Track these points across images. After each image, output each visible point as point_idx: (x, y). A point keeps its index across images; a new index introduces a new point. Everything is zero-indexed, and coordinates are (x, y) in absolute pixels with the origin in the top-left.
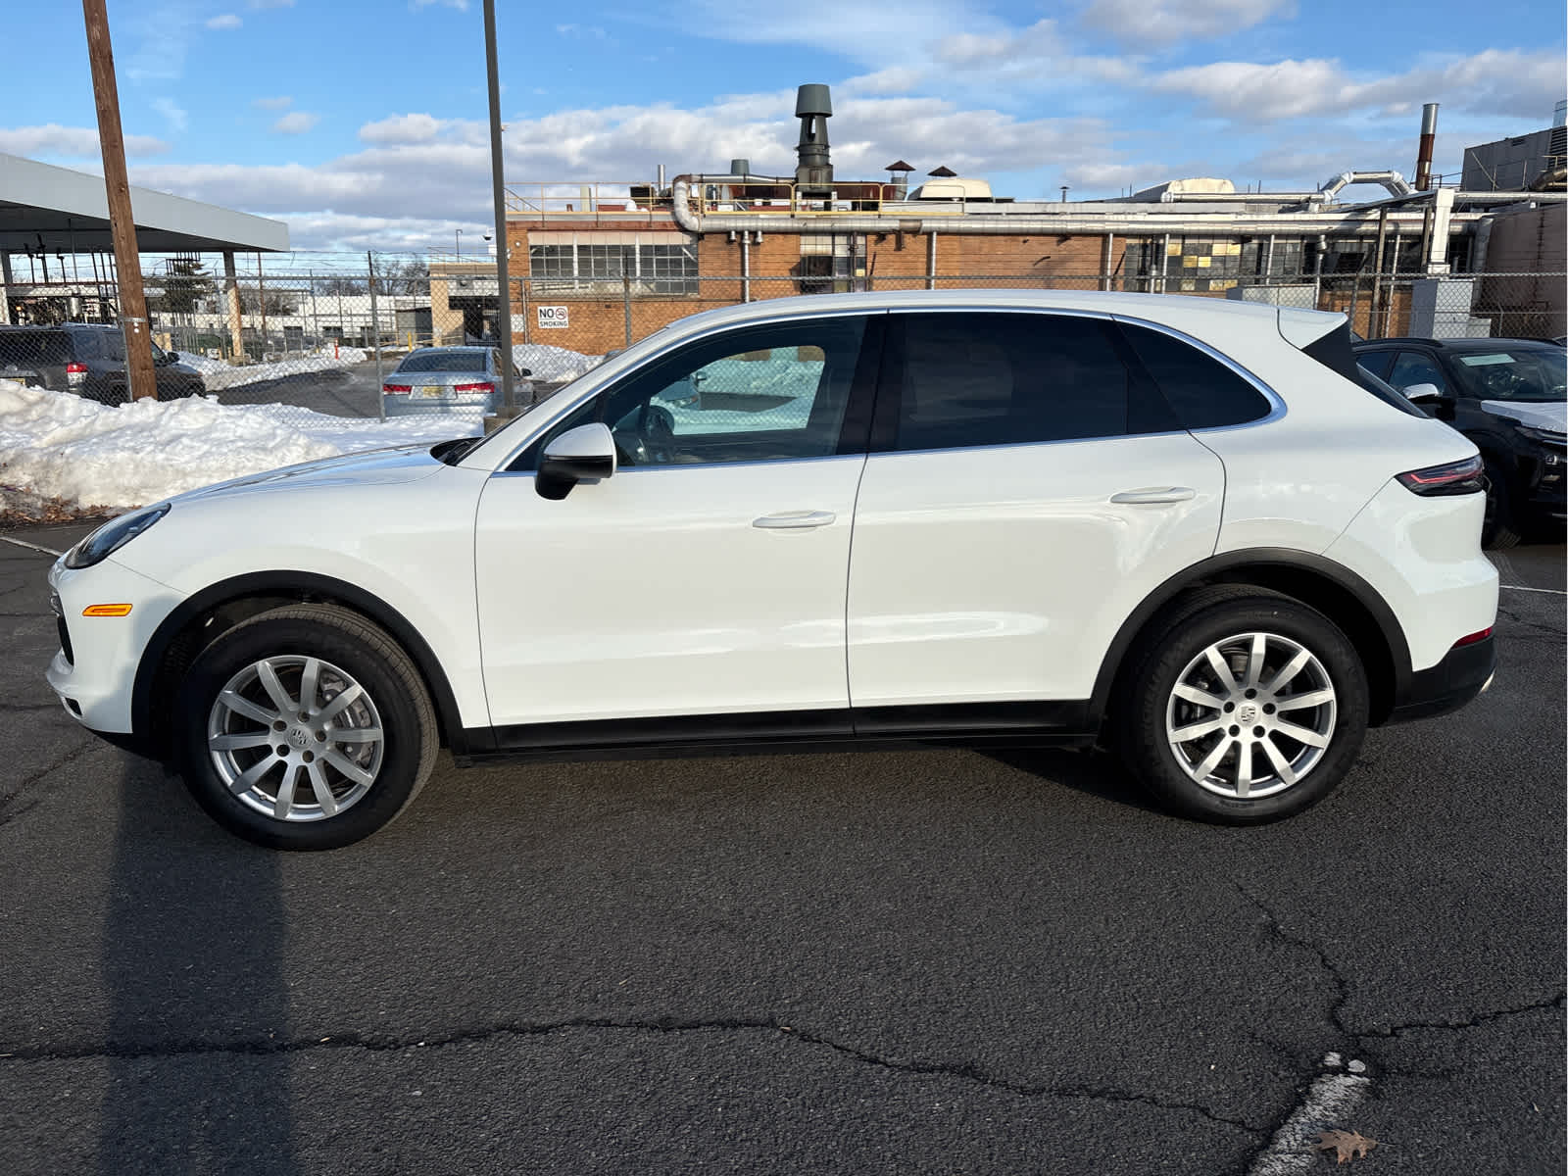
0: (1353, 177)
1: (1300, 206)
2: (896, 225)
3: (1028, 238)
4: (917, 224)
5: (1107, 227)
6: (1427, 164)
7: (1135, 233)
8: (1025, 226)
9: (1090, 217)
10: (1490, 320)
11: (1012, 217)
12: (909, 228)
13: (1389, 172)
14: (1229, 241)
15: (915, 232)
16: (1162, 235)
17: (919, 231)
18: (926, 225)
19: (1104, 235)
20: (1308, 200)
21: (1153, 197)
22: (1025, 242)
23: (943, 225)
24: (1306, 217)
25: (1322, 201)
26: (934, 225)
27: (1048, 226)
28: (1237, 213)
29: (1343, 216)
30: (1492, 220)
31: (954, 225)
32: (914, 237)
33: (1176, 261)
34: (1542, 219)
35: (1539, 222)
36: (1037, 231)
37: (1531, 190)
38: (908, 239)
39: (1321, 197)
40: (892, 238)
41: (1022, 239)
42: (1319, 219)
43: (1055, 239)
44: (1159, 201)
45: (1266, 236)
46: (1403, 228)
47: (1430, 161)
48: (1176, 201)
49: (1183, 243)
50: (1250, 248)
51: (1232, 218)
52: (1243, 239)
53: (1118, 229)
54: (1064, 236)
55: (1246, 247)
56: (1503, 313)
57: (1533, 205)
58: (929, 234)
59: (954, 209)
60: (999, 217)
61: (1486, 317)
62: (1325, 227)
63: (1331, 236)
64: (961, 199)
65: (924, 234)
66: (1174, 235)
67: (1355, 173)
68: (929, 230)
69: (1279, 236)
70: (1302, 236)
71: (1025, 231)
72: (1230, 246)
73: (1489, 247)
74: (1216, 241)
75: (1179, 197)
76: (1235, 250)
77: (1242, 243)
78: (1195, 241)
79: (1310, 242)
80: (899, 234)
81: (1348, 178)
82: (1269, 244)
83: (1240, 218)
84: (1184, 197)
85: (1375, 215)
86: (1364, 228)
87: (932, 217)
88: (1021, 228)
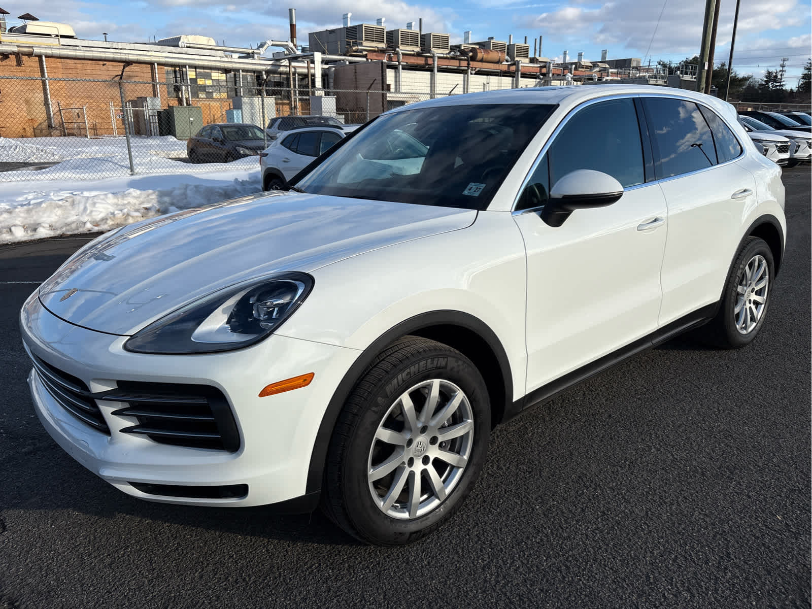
0: (272, 42)
1: (249, 56)
2: (15, 49)
3: (105, 63)
4: (31, 50)
5: (152, 59)
6: (295, 39)
7: (169, 63)
8: (103, 55)
9: (141, 53)
10: (344, 116)
11: (85, 49)
12: (24, 51)
13: (287, 42)
14: (220, 72)
15: (30, 55)
16: (184, 66)
17: (33, 53)
18: (37, 51)
19: (152, 64)
20: (253, 53)
21: (175, 44)
22: (104, 65)
23: (49, 51)
24: (254, 61)
25: (259, 54)
26: (43, 51)
27: (117, 56)
28: (220, 57)
29: (271, 62)
30: (334, 69)
31: (56, 52)
32: (29, 57)
33: (194, 81)
34: (355, 70)
35: (354, 71)
36: (110, 59)
37: (345, 55)
38: (25, 58)
39: (258, 51)
40: (13, 57)
41: (101, 63)
42: (261, 63)
43: (122, 64)
44: (178, 46)
45: (237, 70)
46: (299, 70)
47: (296, 38)
48: (188, 47)
49: (196, 71)
50: (230, 76)
51: (218, 59)
52: (226, 71)
53: (159, 61)
54: (128, 63)
55: (228, 75)
56: (350, 112)
57: (347, 63)
58: (40, 57)
59: (54, 42)
60: (77, 48)
61: (342, 114)
62: (264, 67)
63: (268, 72)
64: (57, 36)
65: (36, 56)
66: (191, 66)
67: (272, 41)
68: (39, 54)
69: (243, 71)
70: (254, 71)
71: (103, 58)
72: (220, 75)
73: (334, 80)
74: (212, 71)
75: (188, 45)
76: (223, 77)
77: (226, 73)
78: (202, 70)
79: (258, 74)
80: (18, 55)
81: (269, 43)
82: (240, 75)
83: (223, 59)
84: (191, 45)
85: (286, 63)
86: (282, 69)
87: (41, 46)
88: (101, 57)
